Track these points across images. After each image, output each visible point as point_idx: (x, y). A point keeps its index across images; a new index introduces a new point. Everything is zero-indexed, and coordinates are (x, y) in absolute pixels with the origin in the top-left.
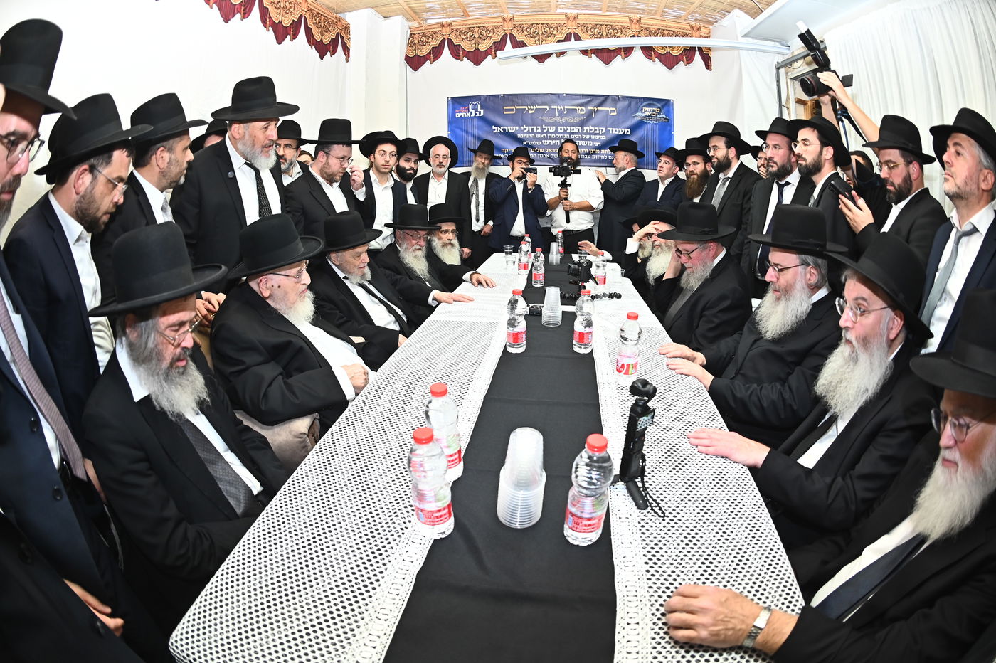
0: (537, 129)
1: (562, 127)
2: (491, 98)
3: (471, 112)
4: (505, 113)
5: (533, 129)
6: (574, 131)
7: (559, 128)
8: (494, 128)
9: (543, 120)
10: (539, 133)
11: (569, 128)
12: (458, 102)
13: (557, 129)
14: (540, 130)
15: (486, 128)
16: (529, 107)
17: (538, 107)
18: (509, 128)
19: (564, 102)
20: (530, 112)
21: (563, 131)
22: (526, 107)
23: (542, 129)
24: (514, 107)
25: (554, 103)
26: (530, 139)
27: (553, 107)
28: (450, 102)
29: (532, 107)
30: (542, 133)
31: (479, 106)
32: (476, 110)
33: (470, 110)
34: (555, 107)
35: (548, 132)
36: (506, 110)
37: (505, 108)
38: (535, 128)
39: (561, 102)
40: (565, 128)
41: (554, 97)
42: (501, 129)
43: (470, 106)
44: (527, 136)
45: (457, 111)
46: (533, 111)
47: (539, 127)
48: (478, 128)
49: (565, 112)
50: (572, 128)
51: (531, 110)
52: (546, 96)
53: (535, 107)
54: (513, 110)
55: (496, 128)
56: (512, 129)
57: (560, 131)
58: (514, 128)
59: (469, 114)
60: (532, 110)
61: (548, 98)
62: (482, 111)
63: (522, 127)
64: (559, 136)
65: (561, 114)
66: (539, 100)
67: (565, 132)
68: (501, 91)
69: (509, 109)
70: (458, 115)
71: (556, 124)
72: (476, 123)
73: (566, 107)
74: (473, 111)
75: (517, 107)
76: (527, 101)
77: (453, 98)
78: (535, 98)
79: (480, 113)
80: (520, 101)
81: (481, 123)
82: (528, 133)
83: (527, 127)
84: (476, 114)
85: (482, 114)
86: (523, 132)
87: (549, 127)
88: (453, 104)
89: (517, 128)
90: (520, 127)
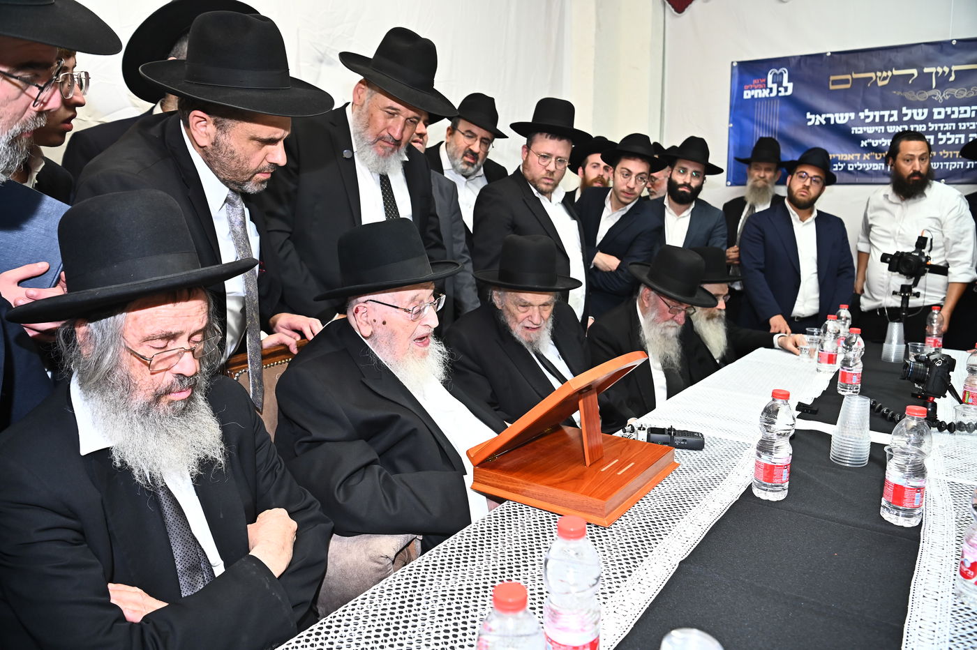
0: (891, 116)
1: (942, 110)
2: (809, 61)
3: (771, 89)
4: (832, 87)
5: (882, 117)
6: (967, 115)
7: (936, 110)
8: (809, 116)
9: (903, 98)
10: (893, 123)
11: (956, 109)
12: (750, 71)
13: (931, 114)
14: (895, 118)
15: (795, 117)
16: (879, 74)
17: (896, 72)
18: (837, 115)
19: (951, 58)
20: (880, 83)
21: (942, 116)
22: (872, 75)
23: (901, 115)
24: (849, 77)
25: (930, 61)
26: (875, 136)
27: (926, 70)
28: (736, 71)
29: (885, 74)
30: (900, 122)
31: (786, 76)
32: (780, 84)
33: (770, 84)
34: (932, 70)
35: (912, 121)
36: (835, 82)
37: (832, 78)
38: (886, 113)
39: (943, 58)
40: (949, 110)
41: (931, 49)
42: (821, 119)
43: (770, 77)
44: (870, 130)
45: (746, 87)
46: (886, 82)
47: (895, 113)
48: (782, 117)
49: (952, 78)
50: (962, 109)
51: (881, 78)
52: (913, 50)
53: (890, 74)
54: (846, 81)
55: (813, 117)
56: (841, 118)
57: (936, 117)
58: (847, 115)
59: (765, 93)
60: (885, 79)
61: (918, 54)
62: (790, 86)
63: (862, 115)
64: (932, 126)
65: (943, 82)
66: (900, 57)
67: (947, 119)
68: (828, 47)
69: (840, 81)
70: (747, 95)
71: (930, 104)
72: (777, 107)
73: (954, 68)
74: (775, 86)
75: (855, 76)
76: (876, 62)
77: (741, 64)
78: (892, 55)
79: (786, 89)
80: (862, 64)
81: (787, 109)
82: (873, 123)
83: (871, 114)
84: (779, 92)
85: (790, 92)
86: (863, 123)
87: (915, 111)
88: (741, 73)
89: (852, 115)
90: (857, 113)
